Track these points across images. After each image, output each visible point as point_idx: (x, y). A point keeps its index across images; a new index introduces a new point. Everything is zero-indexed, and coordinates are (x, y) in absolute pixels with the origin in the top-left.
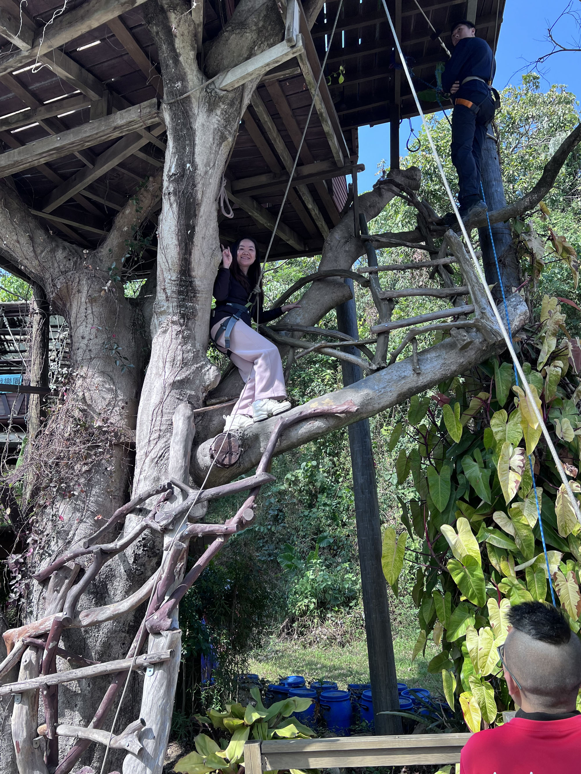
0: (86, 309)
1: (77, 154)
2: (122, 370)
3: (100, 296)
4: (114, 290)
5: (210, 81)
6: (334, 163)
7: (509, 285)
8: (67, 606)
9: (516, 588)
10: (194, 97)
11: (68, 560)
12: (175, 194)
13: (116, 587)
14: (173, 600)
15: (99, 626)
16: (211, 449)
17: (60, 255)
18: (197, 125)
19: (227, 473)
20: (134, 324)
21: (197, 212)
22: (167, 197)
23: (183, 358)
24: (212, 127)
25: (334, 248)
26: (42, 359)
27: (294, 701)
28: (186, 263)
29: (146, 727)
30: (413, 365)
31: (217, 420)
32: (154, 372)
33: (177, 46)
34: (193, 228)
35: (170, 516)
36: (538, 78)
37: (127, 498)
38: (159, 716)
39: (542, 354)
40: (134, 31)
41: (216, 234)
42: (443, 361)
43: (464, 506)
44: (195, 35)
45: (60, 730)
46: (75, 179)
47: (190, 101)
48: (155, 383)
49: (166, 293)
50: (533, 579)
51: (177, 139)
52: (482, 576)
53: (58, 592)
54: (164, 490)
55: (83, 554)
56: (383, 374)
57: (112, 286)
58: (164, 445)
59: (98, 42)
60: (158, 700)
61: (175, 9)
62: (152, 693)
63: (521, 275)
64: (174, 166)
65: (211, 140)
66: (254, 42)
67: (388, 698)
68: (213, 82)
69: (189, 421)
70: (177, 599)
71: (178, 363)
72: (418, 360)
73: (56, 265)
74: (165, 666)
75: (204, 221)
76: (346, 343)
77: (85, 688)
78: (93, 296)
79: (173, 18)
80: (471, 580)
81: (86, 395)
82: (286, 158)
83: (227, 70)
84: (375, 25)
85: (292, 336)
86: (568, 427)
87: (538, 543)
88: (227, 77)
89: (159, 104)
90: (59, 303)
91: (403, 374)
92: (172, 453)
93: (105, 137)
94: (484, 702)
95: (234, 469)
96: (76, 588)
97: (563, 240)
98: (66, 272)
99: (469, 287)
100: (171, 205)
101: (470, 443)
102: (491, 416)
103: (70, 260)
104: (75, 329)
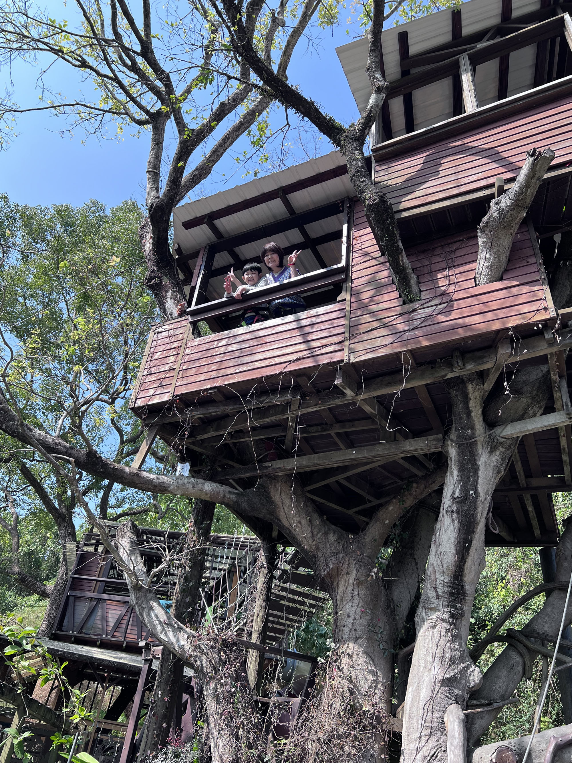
0: (353, 590)
2: (384, 653)
3: (367, 580)
5: (493, 430)
6: (563, 480)
10: (480, 441)
12: (458, 512)
16: (491, 760)
17: (332, 538)
18: (481, 462)
21: (475, 529)
22: (449, 513)
23: (451, 656)
24: (492, 464)
25: (569, 559)
26: (265, 611)
28: (460, 569)
31: (478, 723)
33: (470, 405)
41: (483, 546)
47: (476, 444)
48: (425, 676)
49: (436, 591)
51: (462, 469)
57: (378, 573)
58: (436, 744)
61: (472, 382)
64: (458, 490)
65: (491, 474)
66: (528, 405)
68: (494, 432)
71: (447, 660)
73: (328, 546)
75: (478, 536)
78: (360, 580)
79: (470, 387)
83: (506, 423)
85: (543, 645)
88: (507, 429)
92: (451, 757)
98: (337, 554)
100: (453, 521)
103: (339, 543)
104: (341, 607)
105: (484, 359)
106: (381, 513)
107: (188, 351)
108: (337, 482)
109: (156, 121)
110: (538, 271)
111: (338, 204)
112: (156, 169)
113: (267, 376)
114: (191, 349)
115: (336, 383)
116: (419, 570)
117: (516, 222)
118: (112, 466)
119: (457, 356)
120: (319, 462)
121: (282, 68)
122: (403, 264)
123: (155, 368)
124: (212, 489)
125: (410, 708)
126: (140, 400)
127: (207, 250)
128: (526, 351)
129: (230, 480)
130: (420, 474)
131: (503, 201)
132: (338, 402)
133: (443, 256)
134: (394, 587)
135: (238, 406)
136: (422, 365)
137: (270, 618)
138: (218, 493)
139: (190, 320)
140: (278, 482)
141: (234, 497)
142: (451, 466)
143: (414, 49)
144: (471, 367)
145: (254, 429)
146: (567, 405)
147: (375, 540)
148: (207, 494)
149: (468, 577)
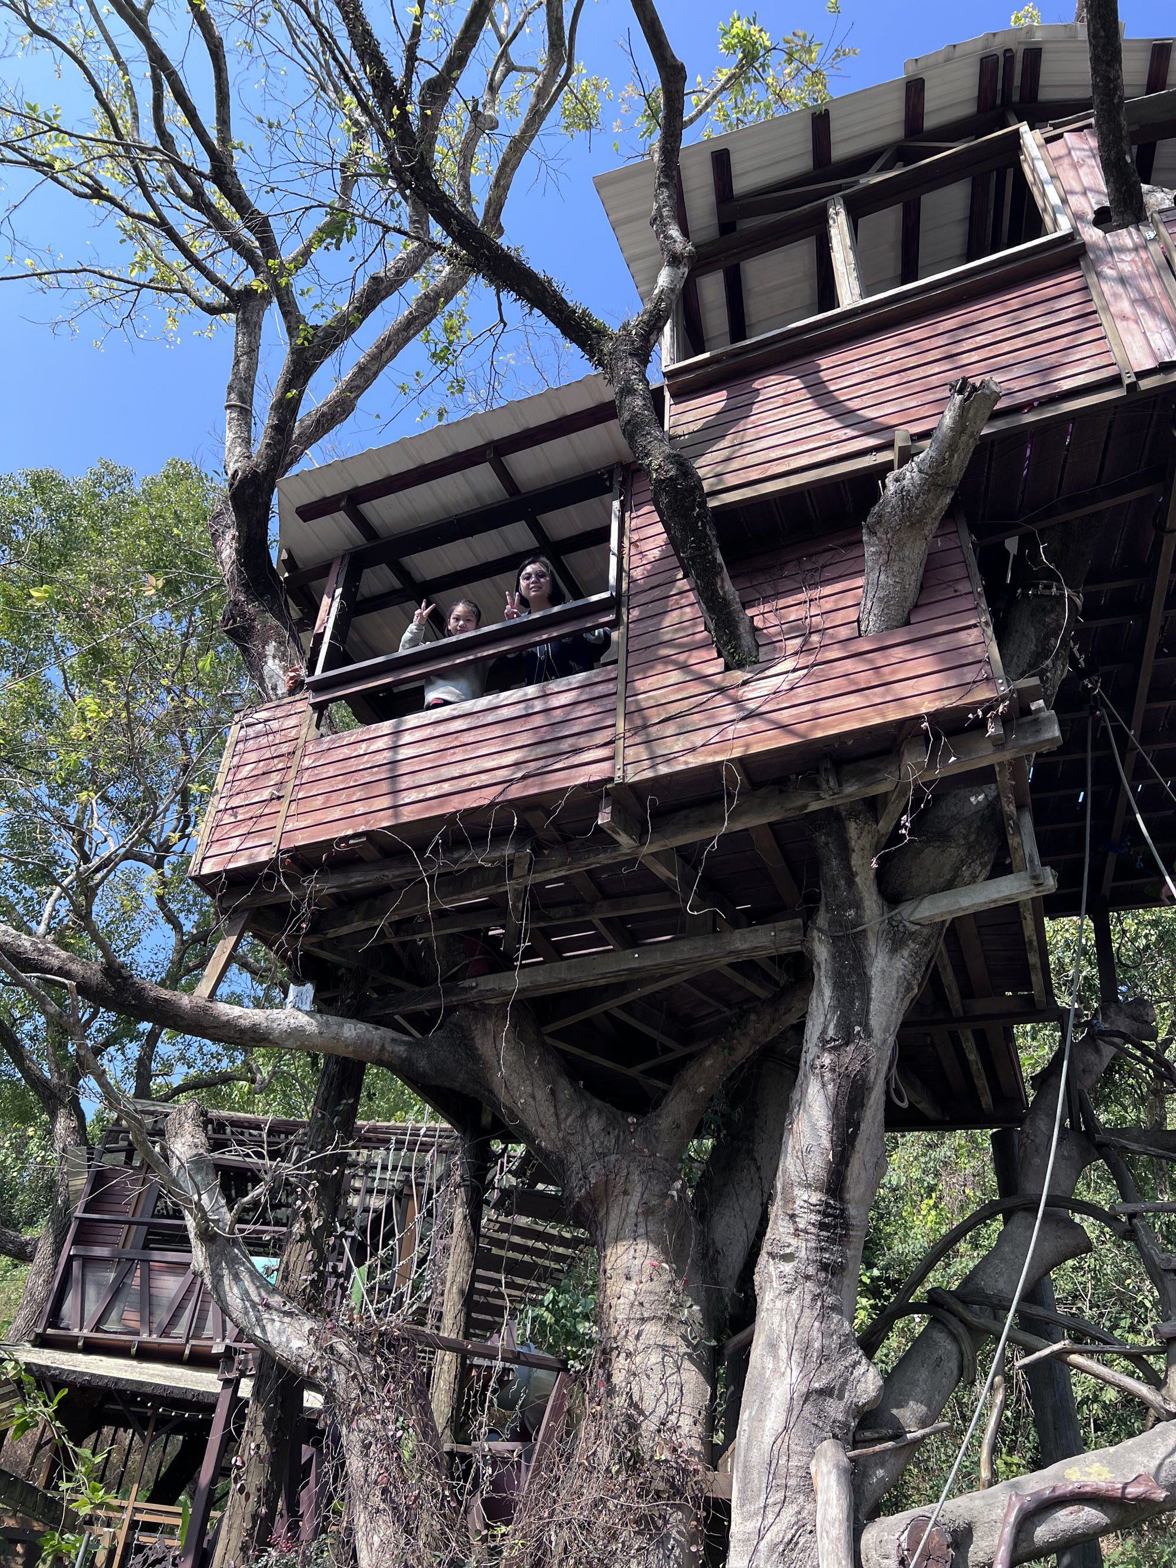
0: (636, 1225)
3: (662, 1205)
5: (896, 909)
6: (1031, 1002)
10: (872, 931)
12: (833, 1070)
16: (900, 1548)
17: (595, 1123)
18: (874, 970)
21: (865, 1101)
22: (817, 1071)
23: (823, 1346)
24: (896, 974)
25: (1042, 1150)
28: (838, 1178)
32: (771, 1366)
33: (853, 863)
34: (857, 1126)
41: (882, 1131)
47: (865, 937)
48: (774, 1387)
49: (795, 1223)
51: (840, 985)
58: (795, 1519)
61: (856, 818)
64: (832, 1026)
65: (894, 993)
68: (899, 912)
69: (847, 1479)
71: (815, 1354)
73: (588, 1141)
75: (873, 1114)
76: (1108, 1347)
78: (650, 1205)
79: (853, 829)
83: (921, 896)
85: (995, 1318)
88: (922, 906)
89: (806, 928)
90: (587, 1207)
92: (824, 1544)
93: (712, 962)
98: (605, 1155)
100: (824, 1085)
103: (609, 1133)
104: (613, 1259)
105: (877, 775)
106: (690, 1072)
107: (307, 762)
108: (606, 1013)
109: (245, 308)
110: (975, 608)
111: (603, 474)
112: (245, 403)
113: (465, 810)
114: (313, 757)
115: (600, 822)
116: (764, 1180)
117: (933, 515)
118: (152, 994)
119: (826, 769)
120: (568, 978)
121: (491, 211)
122: (725, 593)
123: (242, 796)
124: (358, 1036)
125: (747, 1450)
126: (213, 860)
127: (347, 560)
128: (953, 759)
129: (396, 1017)
130: (762, 994)
131: (908, 474)
132: (604, 859)
133: (799, 578)
134: (716, 1217)
135: (408, 870)
136: (762, 787)
137: (478, 1285)
138: (370, 1042)
139: (312, 701)
140: (490, 1017)
141: (401, 1050)
142: (819, 980)
143: (741, 184)
144: (852, 789)
145: (441, 914)
146: (1032, 861)
147: (678, 1127)
148: (347, 1046)
149: (855, 1190)
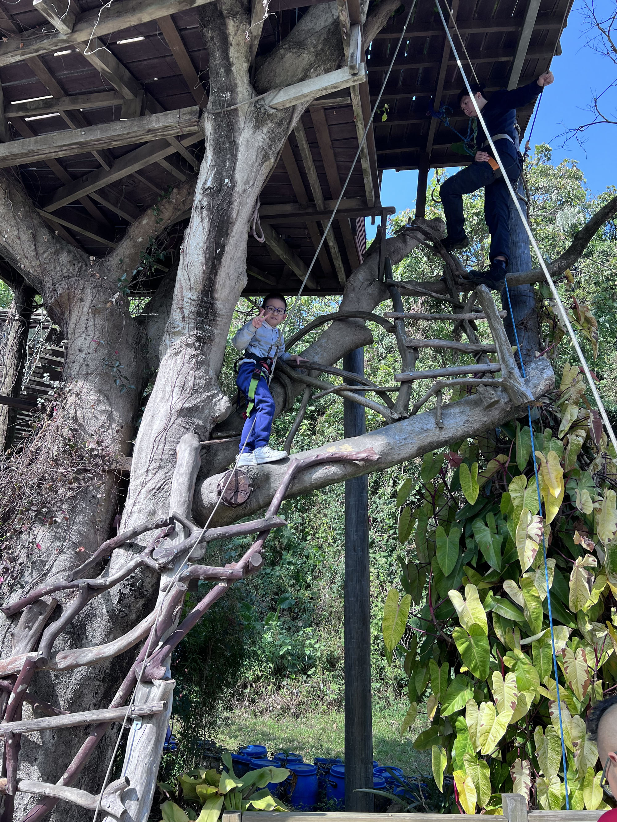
0: (87, 320)
1: (95, 153)
2: (121, 390)
3: (105, 307)
4: (122, 303)
5: (261, 96)
6: (365, 202)
7: (530, 348)
8: (43, 644)
9: (522, 662)
10: (242, 110)
11: (47, 593)
12: (208, 209)
13: (96, 629)
14: (167, 647)
15: (72, 672)
16: (219, 485)
17: (64, 258)
18: (241, 139)
19: (231, 513)
20: (138, 343)
21: (229, 231)
22: (199, 210)
23: (194, 384)
24: (257, 144)
25: (357, 290)
26: (16, 370)
27: (270, 771)
28: (210, 283)
29: (130, 787)
30: (436, 419)
31: (222, 455)
32: (160, 396)
33: (231, 55)
34: (223, 248)
35: (171, 554)
36: (550, 150)
37: (112, 531)
38: (145, 775)
39: (564, 421)
40: (182, 33)
41: (244, 257)
42: (466, 418)
43: (471, 572)
44: (251, 47)
45: (21, 785)
46: (87, 180)
47: (237, 114)
48: (161, 407)
49: (183, 313)
50: (538, 655)
51: (218, 151)
52: (488, 647)
53: (30, 628)
54: (165, 524)
55: (65, 588)
56: (405, 424)
57: (120, 298)
58: (164, 476)
59: (141, 38)
60: (145, 757)
61: (234, 16)
62: (138, 749)
63: (542, 341)
64: (210, 179)
65: (254, 157)
66: (311, 64)
67: (363, 774)
68: (263, 99)
69: (196, 453)
70: (172, 646)
71: (188, 389)
72: (442, 414)
73: (58, 268)
74: (155, 720)
75: (235, 241)
76: (367, 388)
77: (48, 740)
78: (97, 307)
79: (231, 26)
80: (475, 650)
81: (78, 413)
82: (317, 190)
83: (279, 88)
84: (418, 69)
85: (309, 375)
86: (587, 499)
87: (546, 617)
88: (279, 95)
89: (201, 113)
90: (57, 310)
91: (425, 426)
92: (174, 486)
93: (136, 139)
94: (478, 783)
95: (240, 510)
96: (54, 626)
97: (585, 309)
98: (69, 277)
99: (497, 345)
100: (202, 220)
101: (482, 506)
102: (509, 481)
103: (74, 265)
104: (72, 340)
106: (133, 229)
108: (88, 196)
120: (35, 149)
125: (141, 442)
132: (47, 44)
146: (352, 57)
147: (123, 263)
149: (221, 292)
